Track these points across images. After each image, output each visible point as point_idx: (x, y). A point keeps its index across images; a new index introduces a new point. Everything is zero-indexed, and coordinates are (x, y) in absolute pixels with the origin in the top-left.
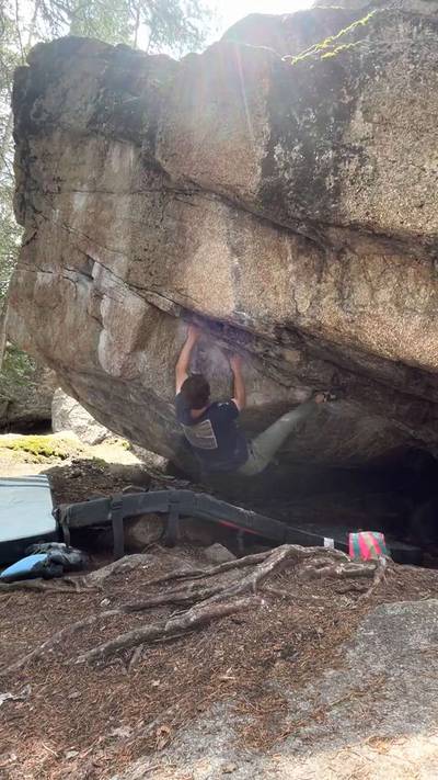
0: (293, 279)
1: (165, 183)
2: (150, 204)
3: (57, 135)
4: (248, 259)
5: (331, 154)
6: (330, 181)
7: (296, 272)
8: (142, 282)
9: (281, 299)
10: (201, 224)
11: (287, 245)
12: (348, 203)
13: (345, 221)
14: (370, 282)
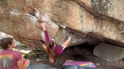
4: (84, 18)
5: (105, 1)
6: (105, 7)
9: (91, 27)
10: (73, 9)
11: (92, 17)
12: (109, 12)
13: (109, 16)
14: (106, 25)
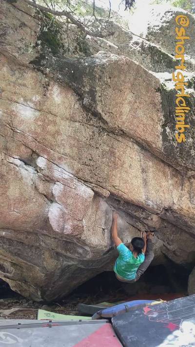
0: (171, 187)
1: (101, 124)
2: (91, 133)
4: (151, 174)
6: (192, 152)
7: (172, 184)
8: (88, 178)
9: (166, 196)
11: (168, 171)
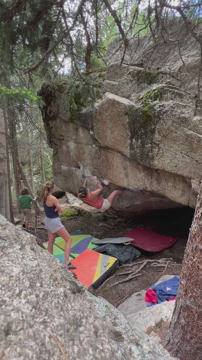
0: (143, 177)
1: (100, 145)
3: (58, 120)
5: (150, 145)
7: (144, 175)
9: (141, 183)
10: (113, 159)
11: (140, 167)
12: (156, 162)
13: (156, 168)
14: (166, 180)
